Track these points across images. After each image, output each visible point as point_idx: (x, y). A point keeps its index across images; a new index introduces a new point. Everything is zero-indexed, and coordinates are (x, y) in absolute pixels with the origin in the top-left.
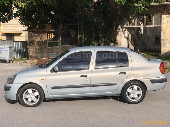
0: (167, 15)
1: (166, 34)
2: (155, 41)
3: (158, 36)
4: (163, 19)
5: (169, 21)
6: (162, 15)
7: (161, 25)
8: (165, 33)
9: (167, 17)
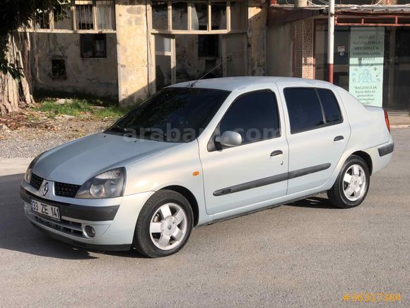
0: (128, 7)
1: (129, 51)
2: (53, 69)
3: (60, 57)
4: (120, 15)
5: (132, 19)
6: (117, 6)
7: (115, 29)
8: (125, 50)
9: (129, 11)
